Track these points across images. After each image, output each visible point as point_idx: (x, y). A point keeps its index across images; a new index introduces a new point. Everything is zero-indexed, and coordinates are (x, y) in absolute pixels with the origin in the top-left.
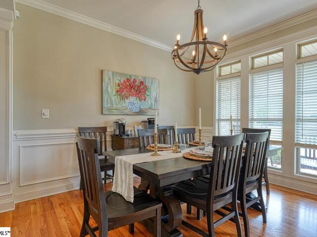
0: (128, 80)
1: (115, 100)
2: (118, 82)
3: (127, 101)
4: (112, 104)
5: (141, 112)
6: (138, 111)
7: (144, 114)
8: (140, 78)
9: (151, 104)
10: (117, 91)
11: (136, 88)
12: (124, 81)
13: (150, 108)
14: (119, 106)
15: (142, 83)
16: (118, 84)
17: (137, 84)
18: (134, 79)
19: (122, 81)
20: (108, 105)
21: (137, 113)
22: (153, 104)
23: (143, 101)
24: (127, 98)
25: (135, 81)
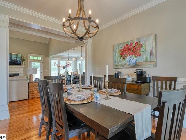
0: (127, 45)
1: (119, 60)
2: (120, 49)
3: (126, 59)
4: (118, 62)
5: (136, 65)
6: (134, 64)
7: (139, 66)
8: (135, 40)
9: (147, 58)
10: (121, 54)
11: (132, 49)
12: (124, 47)
13: (145, 61)
14: (122, 63)
15: (137, 44)
16: (121, 50)
17: (133, 46)
18: (131, 43)
19: (123, 47)
20: (116, 63)
21: (133, 66)
22: (148, 57)
23: (138, 57)
24: (126, 57)
25: (131, 44)
